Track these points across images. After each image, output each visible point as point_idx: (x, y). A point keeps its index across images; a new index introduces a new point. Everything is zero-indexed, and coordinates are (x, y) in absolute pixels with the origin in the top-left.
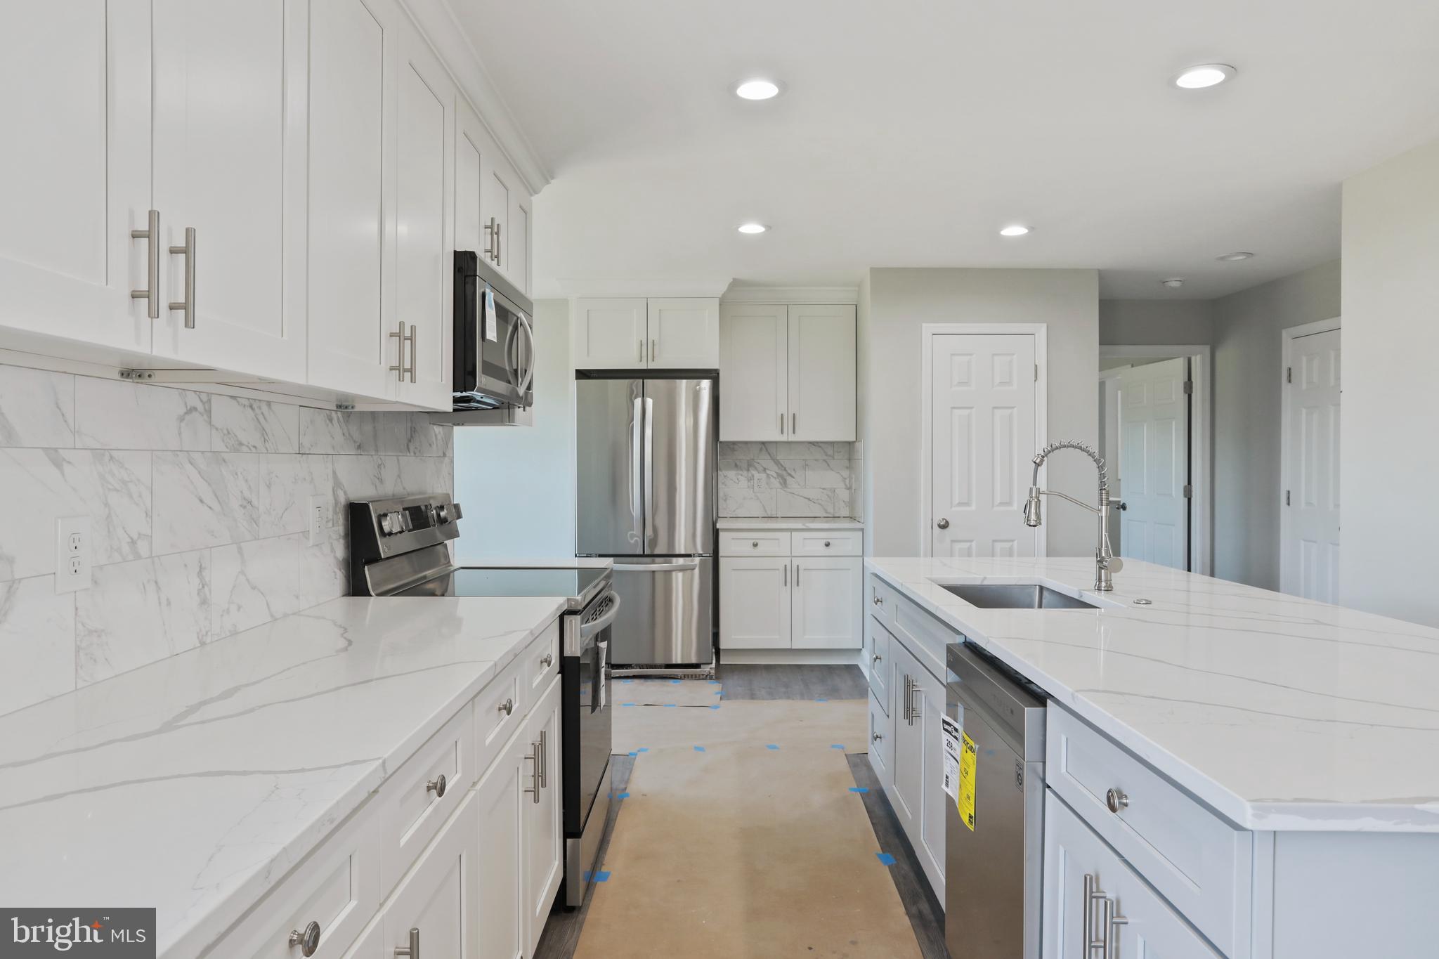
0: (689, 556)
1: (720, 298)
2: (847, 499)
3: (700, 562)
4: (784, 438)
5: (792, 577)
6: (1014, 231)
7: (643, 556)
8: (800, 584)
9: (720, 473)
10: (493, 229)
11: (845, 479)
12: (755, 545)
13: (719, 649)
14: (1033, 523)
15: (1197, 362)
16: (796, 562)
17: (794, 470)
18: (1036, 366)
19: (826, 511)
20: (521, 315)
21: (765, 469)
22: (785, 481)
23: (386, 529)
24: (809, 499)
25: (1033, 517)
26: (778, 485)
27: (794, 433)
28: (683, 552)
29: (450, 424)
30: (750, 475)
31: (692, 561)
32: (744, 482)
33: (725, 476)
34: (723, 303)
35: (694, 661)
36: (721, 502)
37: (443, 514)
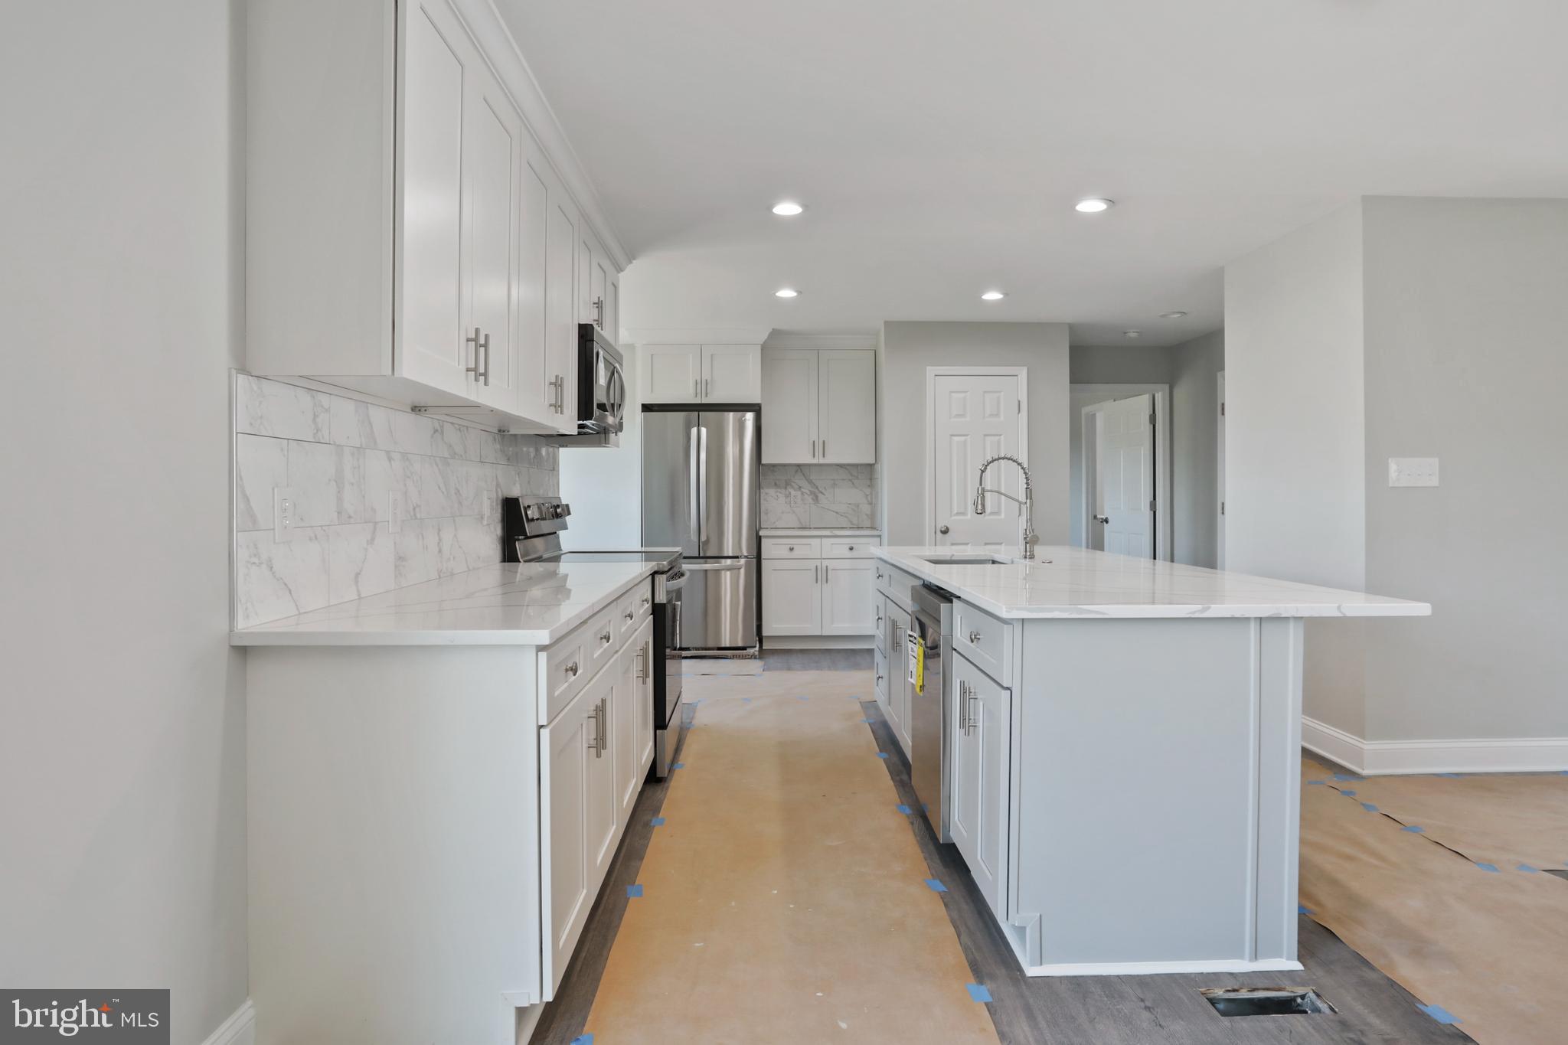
0: (737, 557)
1: (762, 345)
2: (869, 513)
3: (746, 563)
4: (815, 461)
5: (822, 575)
6: (992, 296)
7: (699, 557)
8: (829, 581)
9: (762, 491)
10: (599, 305)
11: (867, 495)
12: (792, 549)
13: (762, 636)
14: (979, 511)
15: (1159, 397)
16: (825, 563)
17: (825, 488)
18: (1019, 402)
19: (851, 522)
20: (617, 365)
21: (800, 487)
22: (817, 497)
23: (530, 517)
24: (837, 513)
25: (980, 507)
26: (811, 501)
27: (824, 456)
28: (731, 555)
29: (557, 446)
30: (787, 493)
31: (739, 562)
32: (782, 499)
33: (766, 494)
34: (765, 348)
35: (740, 644)
36: (762, 514)
37: (559, 510)
